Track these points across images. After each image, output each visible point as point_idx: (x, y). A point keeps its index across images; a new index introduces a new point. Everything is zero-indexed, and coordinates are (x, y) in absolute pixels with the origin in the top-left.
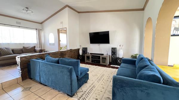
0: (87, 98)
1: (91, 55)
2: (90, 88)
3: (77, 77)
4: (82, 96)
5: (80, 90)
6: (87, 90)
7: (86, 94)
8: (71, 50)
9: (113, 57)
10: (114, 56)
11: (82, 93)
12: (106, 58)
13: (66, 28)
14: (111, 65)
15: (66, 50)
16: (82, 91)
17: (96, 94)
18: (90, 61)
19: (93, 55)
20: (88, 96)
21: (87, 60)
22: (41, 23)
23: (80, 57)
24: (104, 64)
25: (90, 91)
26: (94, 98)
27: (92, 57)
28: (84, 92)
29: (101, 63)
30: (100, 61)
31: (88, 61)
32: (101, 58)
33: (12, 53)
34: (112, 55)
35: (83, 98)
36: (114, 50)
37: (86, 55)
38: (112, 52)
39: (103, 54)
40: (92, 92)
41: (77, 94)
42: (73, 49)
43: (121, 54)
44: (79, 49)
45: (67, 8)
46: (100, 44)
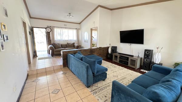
0: (98, 92)
1: (119, 54)
2: (105, 86)
3: (93, 73)
4: (95, 90)
5: (96, 85)
6: (101, 87)
7: (99, 90)
8: (100, 48)
9: (145, 60)
10: (147, 60)
11: (96, 88)
12: (135, 61)
13: (97, 27)
14: (141, 70)
15: (96, 48)
16: (97, 86)
17: (107, 92)
18: (118, 61)
19: (121, 55)
20: (100, 92)
21: (115, 59)
22: (80, 23)
23: (109, 56)
24: (133, 67)
25: (103, 88)
26: (104, 95)
27: (120, 57)
28: (98, 87)
29: (129, 65)
30: (128, 62)
31: (115, 61)
32: (129, 60)
33: (61, 47)
34: (145, 57)
35: (95, 92)
36: (148, 52)
37: (114, 54)
38: (145, 54)
39: (133, 56)
40: (105, 90)
41: (92, 87)
42: (102, 47)
43: (157, 59)
44: (108, 48)
45: (99, 8)
46: (131, 44)
